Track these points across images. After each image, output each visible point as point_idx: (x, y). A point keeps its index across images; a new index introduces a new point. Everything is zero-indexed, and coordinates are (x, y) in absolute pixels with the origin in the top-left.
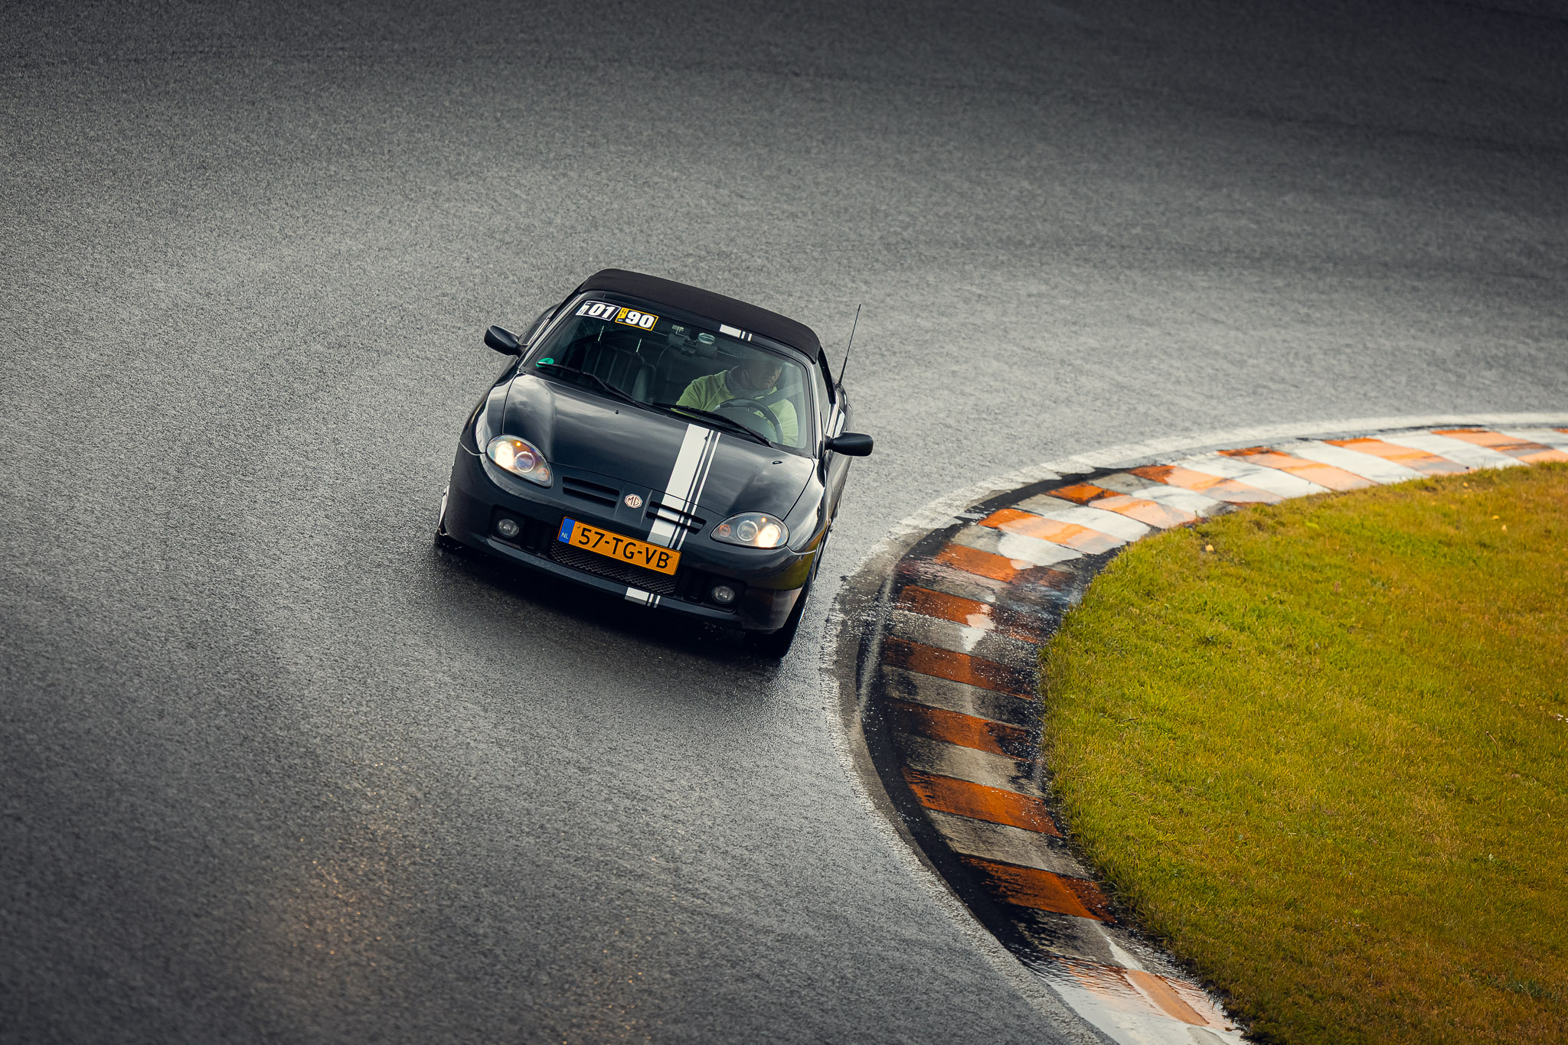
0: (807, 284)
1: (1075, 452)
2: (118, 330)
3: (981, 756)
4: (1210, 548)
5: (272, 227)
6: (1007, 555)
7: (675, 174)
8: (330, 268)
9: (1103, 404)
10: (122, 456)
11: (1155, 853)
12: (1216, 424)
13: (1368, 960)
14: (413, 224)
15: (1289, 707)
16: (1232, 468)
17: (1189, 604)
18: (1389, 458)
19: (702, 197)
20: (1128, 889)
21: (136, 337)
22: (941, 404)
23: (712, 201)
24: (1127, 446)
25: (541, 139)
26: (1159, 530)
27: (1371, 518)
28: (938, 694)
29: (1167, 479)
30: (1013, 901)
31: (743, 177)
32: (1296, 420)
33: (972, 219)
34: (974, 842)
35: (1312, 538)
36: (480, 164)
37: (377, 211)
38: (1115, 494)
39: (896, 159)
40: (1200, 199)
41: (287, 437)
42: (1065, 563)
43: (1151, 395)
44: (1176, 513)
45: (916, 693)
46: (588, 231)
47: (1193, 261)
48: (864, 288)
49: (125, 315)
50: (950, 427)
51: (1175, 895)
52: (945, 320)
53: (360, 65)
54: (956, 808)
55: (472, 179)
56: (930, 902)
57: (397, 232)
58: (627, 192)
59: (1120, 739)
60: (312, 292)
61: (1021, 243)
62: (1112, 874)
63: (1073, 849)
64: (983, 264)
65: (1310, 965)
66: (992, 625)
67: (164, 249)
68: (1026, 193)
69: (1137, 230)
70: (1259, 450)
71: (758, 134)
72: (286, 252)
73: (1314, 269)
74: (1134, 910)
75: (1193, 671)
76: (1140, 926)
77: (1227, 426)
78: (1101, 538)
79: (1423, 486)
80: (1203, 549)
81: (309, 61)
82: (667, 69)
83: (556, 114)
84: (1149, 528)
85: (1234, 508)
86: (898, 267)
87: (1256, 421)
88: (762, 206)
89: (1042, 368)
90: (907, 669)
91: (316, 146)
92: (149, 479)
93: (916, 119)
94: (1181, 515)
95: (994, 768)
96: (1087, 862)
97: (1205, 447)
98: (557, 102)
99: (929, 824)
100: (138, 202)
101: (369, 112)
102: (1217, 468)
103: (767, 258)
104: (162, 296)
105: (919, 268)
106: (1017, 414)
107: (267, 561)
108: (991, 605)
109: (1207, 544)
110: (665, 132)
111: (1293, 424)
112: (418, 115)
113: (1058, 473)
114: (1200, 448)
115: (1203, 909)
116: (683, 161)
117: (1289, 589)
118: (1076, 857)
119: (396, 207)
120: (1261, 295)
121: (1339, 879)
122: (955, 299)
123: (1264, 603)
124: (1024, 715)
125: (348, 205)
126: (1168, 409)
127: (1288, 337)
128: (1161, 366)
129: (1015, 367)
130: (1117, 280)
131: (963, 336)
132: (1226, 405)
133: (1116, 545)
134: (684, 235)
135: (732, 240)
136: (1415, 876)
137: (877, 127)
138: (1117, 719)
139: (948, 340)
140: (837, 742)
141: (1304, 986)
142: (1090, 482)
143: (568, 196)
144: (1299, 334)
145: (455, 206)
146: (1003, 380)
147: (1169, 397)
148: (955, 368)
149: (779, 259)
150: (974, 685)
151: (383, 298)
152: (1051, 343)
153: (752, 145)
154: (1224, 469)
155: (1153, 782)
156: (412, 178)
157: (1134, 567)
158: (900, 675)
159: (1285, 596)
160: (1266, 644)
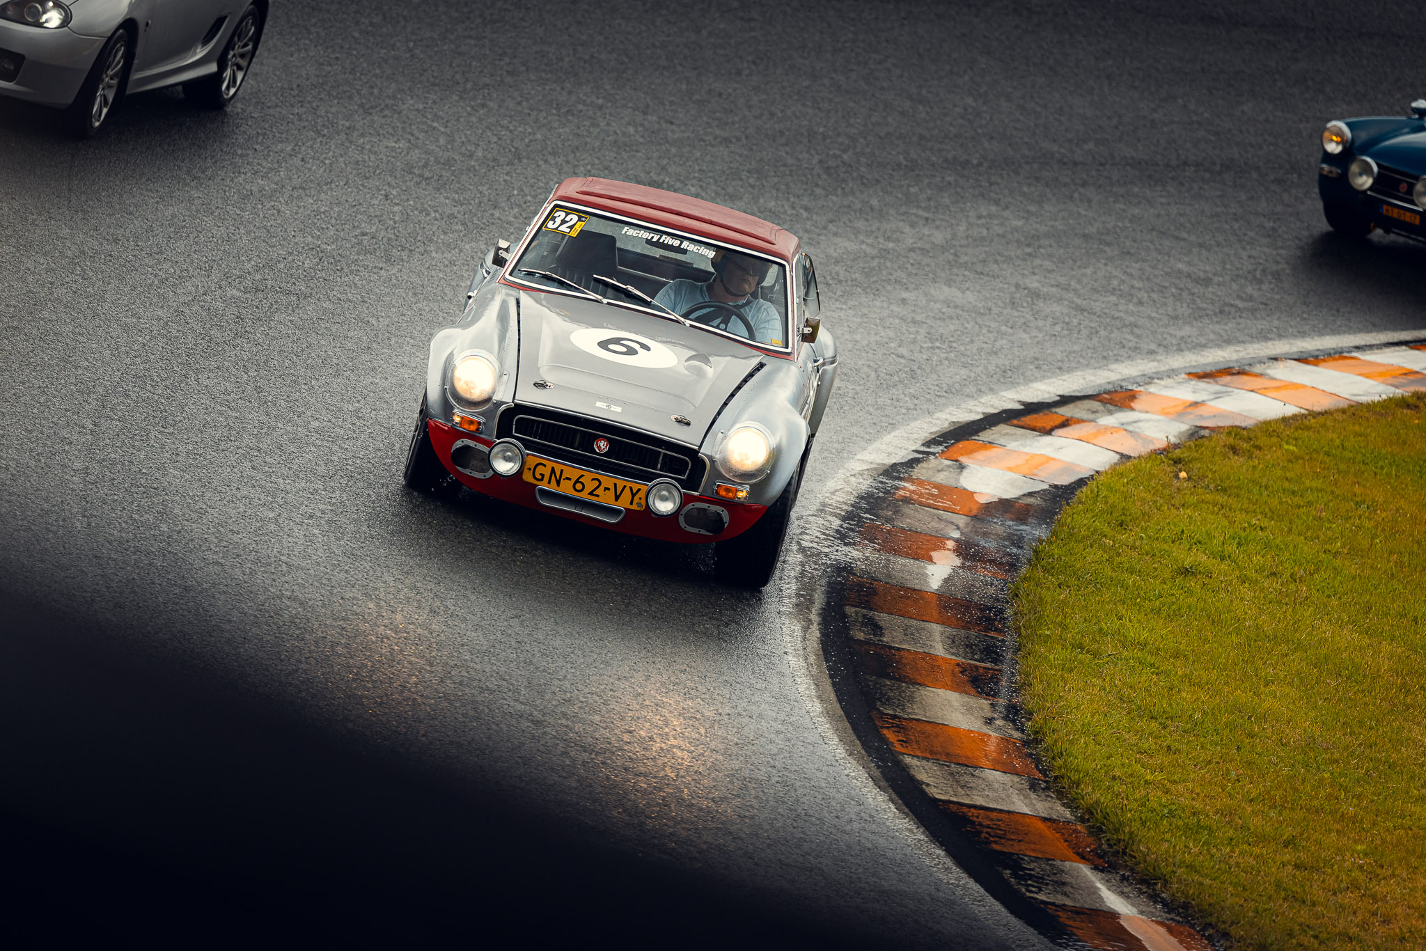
1: (1036, 379)
2: (23, 280)
3: (954, 698)
4: (1183, 475)
6: (970, 488)
7: (600, 101)
8: (242, 210)
9: (1063, 329)
10: (35, 411)
11: (1143, 793)
12: (1183, 345)
13: (1374, 898)
14: (327, 162)
15: (1276, 637)
16: (1202, 391)
17: (1166, 534)
18: (1367, 376)
19: (629, 124)
20: (1117, 831)
21: (42, 286)
22: (891, 333)
23: (640, 129)
24: (1091, 371)
25: (457, 69)
26: (1129, 457)
27: (1352, 438)
28: (906, 635)
29: (1133, 405)
30: (996, 847)
31: (671, 103)
32: (1267, 339)
33: (915, 139)
34: (951, 786)
35: (1290, 461)
36: (394, 97)
37: (289, 148)
38: (1080, 421)
39: (832, 78)
40: (1154, 110)
41: (206, 387)
42: (1030, 494)
43: (1113, 318)
44: (1146, 440)
45: (882, 635)
46: (510, 163)
47: (1150, 177)
48: (805, 214)
49: (30, 264)
50: (902, 357)
51: (1168, 836)
52: (891, 245)
54: (932, 752)
55: (386, 112)
56: (908, 851)
57: (310, 170)
58: (550, 122)
59: (1100, 676)
60: (225, 235)
61: (968, 162)
62: (1099, 816)
63: (1057, 791)
64: (929, 185)
65: (1314, 904)
66: (958, 562)
68: (970, 110)
69: (1091, 145)
70: (1228, 371)
71: (685, 58)
73: (1279, 181)
74: (1124, 853)
75: (1173, 603)
76: (1132, 870)
77: (1194, 347)
78: (1068, 468)
79: (1402, 403)
80: (1177, 477)
83: (472, 42)
84: (1118, 456)
85: (1206, 433)
86: (839, 192)
87: (1225, 341)
88: (693, 132)
89: (996, 293)
90: (871, 609)
92: (65, 433)
94: (1151, 441)
95: (969, 710)
96: (1071, 804)
97: (1173, 370)
98: (472, 29)
99: (904, 769)
102: (1187, 392)
103: (701, 187)
105: (862, 192)
106: (972, 341)
107: (193, 515)
108: (956, 540)
109: (1181, 471)
110: (587, 57)
111: (1264, 344)
112: (327, 48)
113: (1019, 402)
114: (1167, 371)
115: (1197, 850)
116: (608, 87)
117: (1268, 515)
118: (1059, 799)
119: (308, 144)
120: (1224, 209)
121: (1339, 814)
122: (901, 224)
123: (1245, 530)
124: (997, 653)
125: (257, 143)
126: (1132, 332)
127: (1254, 253)
128: (1122, 287)
129: (968, 293)
130: (1071, 198)
131: (912, 261)
132: (1192, 326)
133: (1085, 474)
134: (613, 165)
135: (664, 168)
136: (1418, 809)
137: (810, 45)
138: (1096, 655)
139: (896, 266)
140: (802, 688)
141: (1308, 926)
142: (1054, 410)
143: (487, 127)
144: (1266, 249)
145: (369, 141)
146: (956, 307)
147: (1132, 319)
148: (905, 295)
149: (713, 187)
150: (943, 624)
151: (299, 239)
152: (1005, 266)
153: (679, 68)
154: (1194, 392)
155: (1137, 719)
156: (323, 113)
157: (1105, 497)
158: (864, 616)
159: (1265, 523)
160: (1248, 573)
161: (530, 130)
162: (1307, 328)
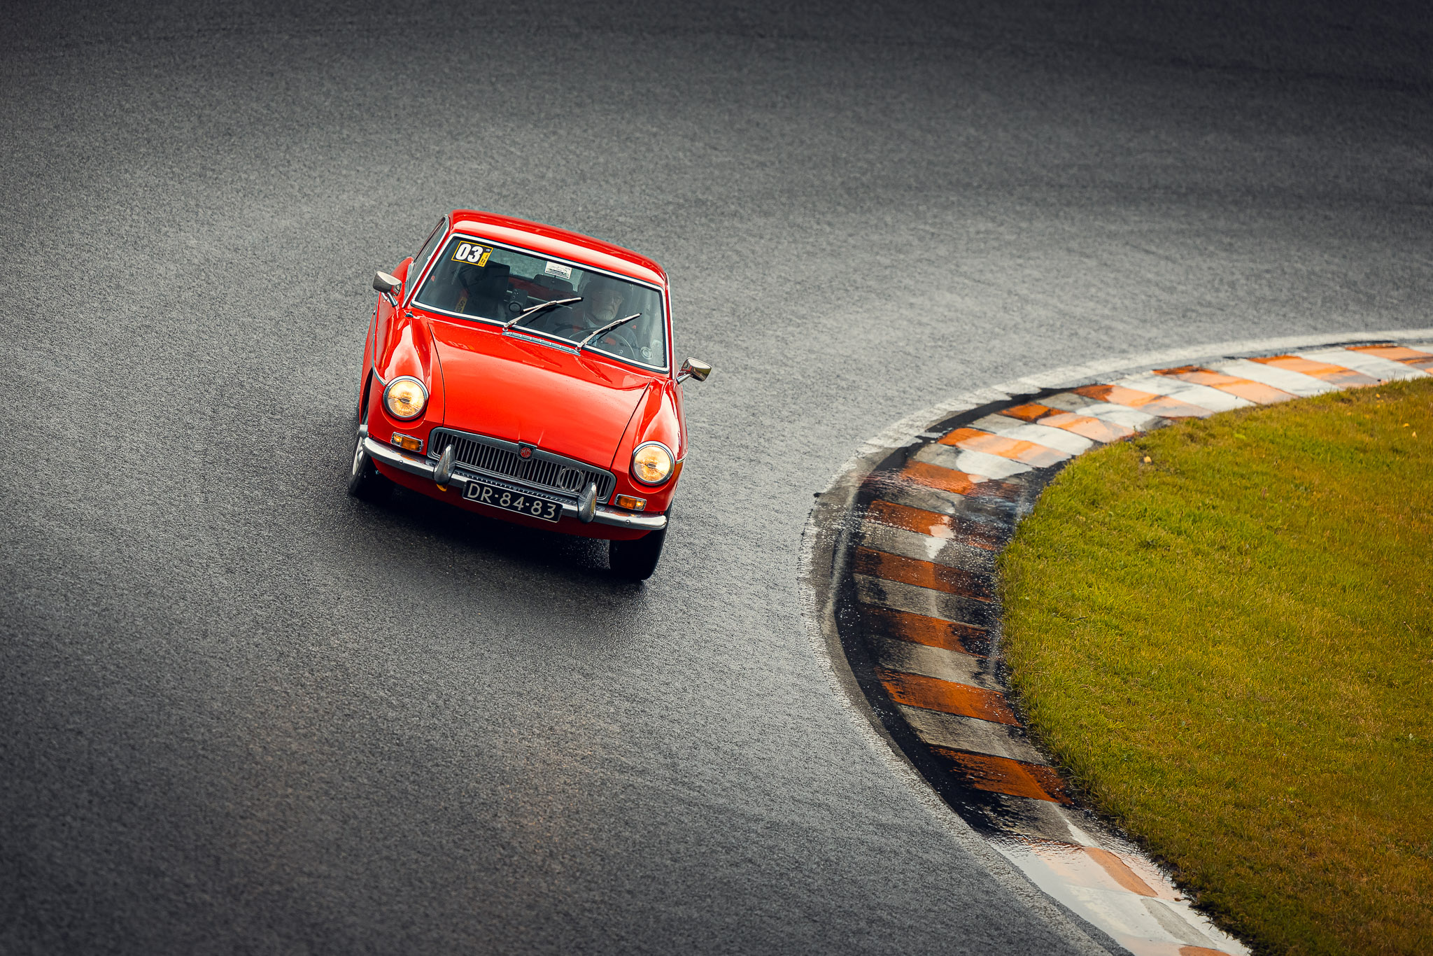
0: (777, 227)
1: (1023, 375)
2: (155, 284)
3: (945, 654)
4: (1148, 459)
5: (292, 187)
6: (965, 470)
7: (655, 130)
8: (345, 223)
9: (1047, 330)
10: (163, 399)
11: (1106, 740)
12: (1150, 345)
13: (1303, 833)
14: (419, 181)
15: (1223, 603)
16: (1166, 386)
17: (1131, 511)
18: (1307, 373)
19: (679, 149)
20: (1082, 773)
21: (172, 290)
22: (900, 334)
23: (688, 154)
24: (1071, 368)
25: (532, 101)
26: (1101, 444)
27: (1293, 428)
28: (906, 599)
29: (1109, 398)
30: (979, 787)
31: (716, 131)
32: (1222, 340)
33: (924, 164)
34: (942, 733)
35: (1239, 448)
36: (477, 125)
37: (386, 170)
38: (1061, 412)
39: (854, 111)
40: (1130, 140)
42: (1017, 476)
43: (1091, 321)
44: (1116, 428)
45: (886, 599)
46: (577, 183)
47: (1125, 198)
48: (828, 229)
49: (162, 270)
50: (909, 354)
51: (1126, 778)
52: (902, 256)
53: (368, 37)
54: (925, 703)
55: (472, 139)
56: (903, 790)
57: (404, 188)
58: (611, 147)
59: (1072, 636)
60: (330, 246)
61: (968, 185)
62: (1067, 760)
63: (1032, 738)
64: (935, 205)
65: (1250, 839)
66: (952, 535)
67: (196, 210)
68: (972, 139)
69: (1074, 171)
70: (1190, 369)
71: (728, 92)
72: (305, 209)
73: (1235, 203)
74: (1088, 793)
75: (1136, 573)
76: (1095, 807)
77: (1160, 347)
78: (1049, 453)
79: (1339, 398)
80: (1142, 461)
81: (321, 35)
82: (645, 34)
83: (546, 77)
84: (1092, 443)
85: (1168, 422)
86: (858, 209)
87: (1186, 342)
88: (734, 156)
89: (991, 299)
90: (877, 577)
91: (330, 112)
92: (188, 419)
93: (871, 74)
94: (1121, 429)
95: (958, 665)
96: (1045, 749)
97: (1141, 367)
98: (546, 66)
99: (901, 718)
100: (171, 167)
101: (377, 79)
102: (1153, 386)
103: (740, 204)
104: (195, 252)
105: (877, 210)
106: (969, 341)
108: (951, 516)
109: (1145, 456)
110: (644, 91)
111: (1220, 344)
112: (421, 82)
113: (1007, 394)
114: (1137, 368)
115: (1151, 790)
116: (662, 118)
117: (1220, 495)
118: (1034, 745)
119: (404, 166)
120: (1188, 227)
121: (1274, 759)
122: (911, 238)
123: (1199, 508)
124: (984, 616)
125: (359, 165)
126: (1107, 333)
127: (1214, 265)
128: (1099, 294)
129: (967, 298)
130: (1057, 216)
131: (919, 270)
132: (1158, 329)
133: (1063, 458)
134: (664, 185)
135: (708, 189)
136: (1342, 755)
137: (836, 82)
138: (1069, 618)
139: (905, 274)
140: (815, 645)
141: (1245, 858)
142: (1038, 401)
143: (558, 152)
144: (1223, 262)
145: (457, 164)
146: (956, 311)
147: (1107, 322)
148: (913, 300)
149: (750, 205)
150: (938, 589)
151: (393, 249)
152: (999, 275)
153: (723, 101)
154: (1159, 386)
155: (1102, 675)
156: (417, 139)
157: (1080, 479)
158: (870, 582)
159: (1217, 502)
160: (1201, 547)
161: (593, 155)
162: (1257, 330)
